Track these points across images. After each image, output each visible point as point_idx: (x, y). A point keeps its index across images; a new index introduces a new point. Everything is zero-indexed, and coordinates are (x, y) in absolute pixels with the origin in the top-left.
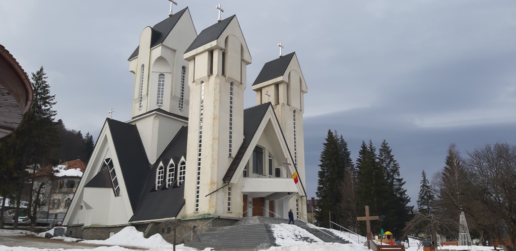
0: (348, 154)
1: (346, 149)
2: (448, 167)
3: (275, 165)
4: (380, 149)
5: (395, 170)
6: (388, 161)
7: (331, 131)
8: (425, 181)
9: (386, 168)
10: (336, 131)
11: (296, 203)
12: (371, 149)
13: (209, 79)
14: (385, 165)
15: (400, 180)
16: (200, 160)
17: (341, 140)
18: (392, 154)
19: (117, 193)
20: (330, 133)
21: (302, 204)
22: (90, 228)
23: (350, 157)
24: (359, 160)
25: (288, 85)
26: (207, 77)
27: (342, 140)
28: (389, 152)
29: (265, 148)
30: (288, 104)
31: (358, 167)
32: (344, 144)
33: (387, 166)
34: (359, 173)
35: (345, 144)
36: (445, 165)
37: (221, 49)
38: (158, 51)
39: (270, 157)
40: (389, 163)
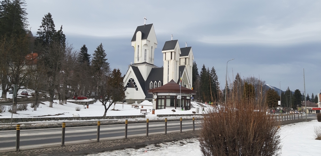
1: (196, 67)
2: (236, 80)
3: (184, 84)
4: (211, 70)
5: (216, 79)
6: (214, 75)
8: (227, 84)
9: (213, 78)
12: (208, 71)
13: (171, 60)
14: (212, 77)
15: (217, 83)
18: (216, 72)
19: (137, 89)
22: (129, 100)
23: (198, 71)
24: (201, 72)
25: (189, 58)
28: (215, 72)
29: (182, 79)
30: (189, 65)
31: (201, 75)
33: (213, 77)
34: (201, 77)
35: (196, 65)
36: (235, 79)
37: (175, 52)
38: (145, 41)
40: (214, 76)
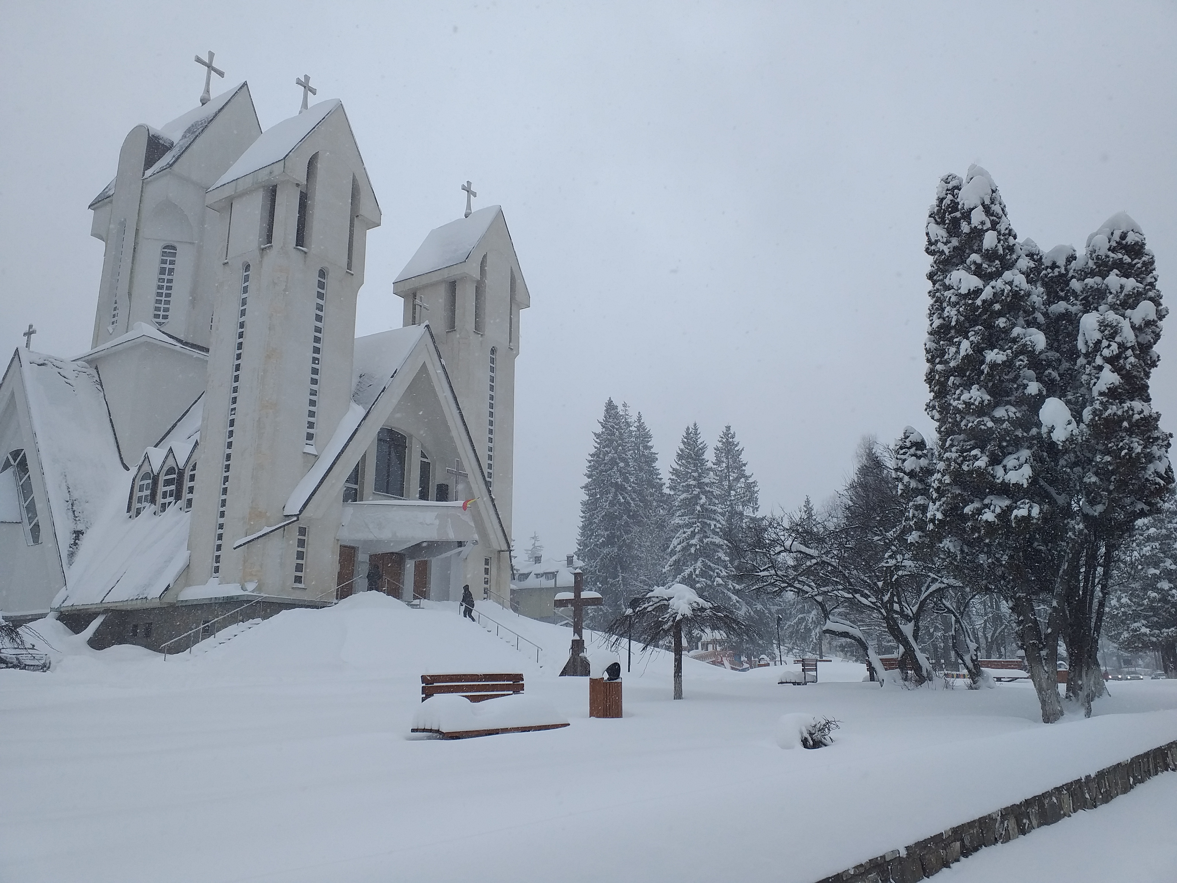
0: (651, 459)
1: (649, 448)
3: (437, 477)
4: (717, 449)
6: (733, 475)
7: (615, 403)
10: (625, 405)
11: (483, 566)
13: (262, 257)
16: (228, 457)
17: (636, 424)
18: (742, 459)
20: (610, 407)
21: (499, 568)
23: (657, 465)
24: (676, 471)
25: (479, 286)
26: (257, 253)
27: (641, 427)
28: (737, 456)
29: (411, 436)
30: (478, 332)
31: (672, 488)
32: (644, 436)
33: (730, 487)
35: (647, 435)
37: (298, 185)
39: (423, 456)
40: (736, 480)
